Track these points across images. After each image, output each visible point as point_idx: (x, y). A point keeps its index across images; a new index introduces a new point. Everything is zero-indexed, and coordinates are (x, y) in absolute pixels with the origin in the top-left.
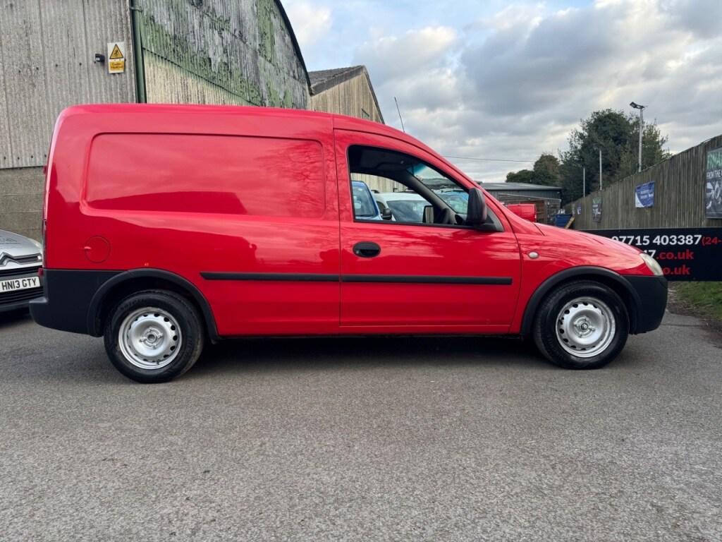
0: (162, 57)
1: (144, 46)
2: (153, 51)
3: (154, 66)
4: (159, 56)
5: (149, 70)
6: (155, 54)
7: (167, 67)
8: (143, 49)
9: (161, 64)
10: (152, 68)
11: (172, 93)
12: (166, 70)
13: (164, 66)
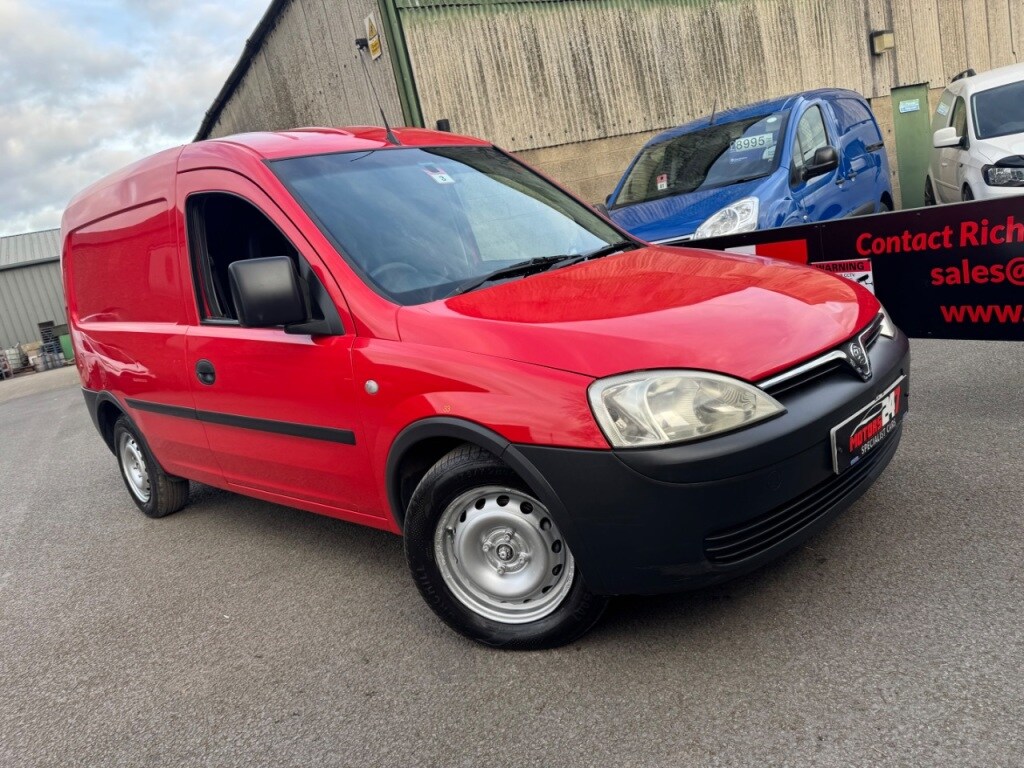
0: (437, 7)
1: (399, 4)
2: (418, 4)
3: (422, 25)
4: (430, 7)
5: (413, 36)
6: (423, 7)
7: (449, 17)
8: (397, 10)
9: (433, 18)
10: (419, 30)
11: (463, 51)
12: (449, 22)
13: (443, 18)
